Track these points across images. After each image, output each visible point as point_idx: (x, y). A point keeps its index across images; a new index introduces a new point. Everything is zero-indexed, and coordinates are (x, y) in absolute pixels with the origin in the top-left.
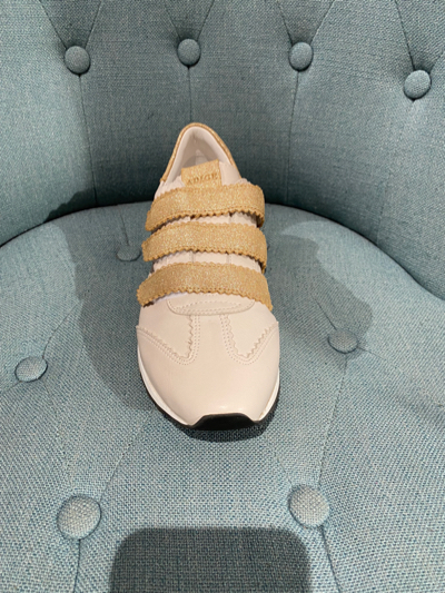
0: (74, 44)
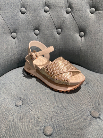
0: (13, 32)
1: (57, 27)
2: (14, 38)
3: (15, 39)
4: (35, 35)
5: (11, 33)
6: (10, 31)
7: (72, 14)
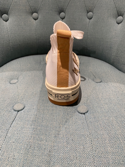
1: (88, 9)
3: (36, 20)
4: (60, 18)
5: (33, 13)
6: (32, 10)
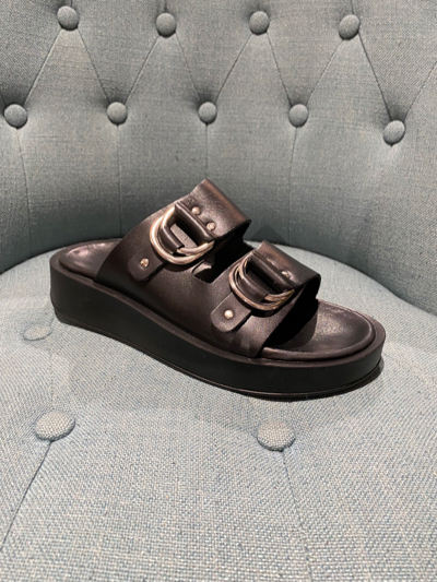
0: (116, 101)
2: (117, 122)
3: (120, 126)
4: (199, 121)
5: (110, 103)
6: (106, 94)
7: (364, 41)
